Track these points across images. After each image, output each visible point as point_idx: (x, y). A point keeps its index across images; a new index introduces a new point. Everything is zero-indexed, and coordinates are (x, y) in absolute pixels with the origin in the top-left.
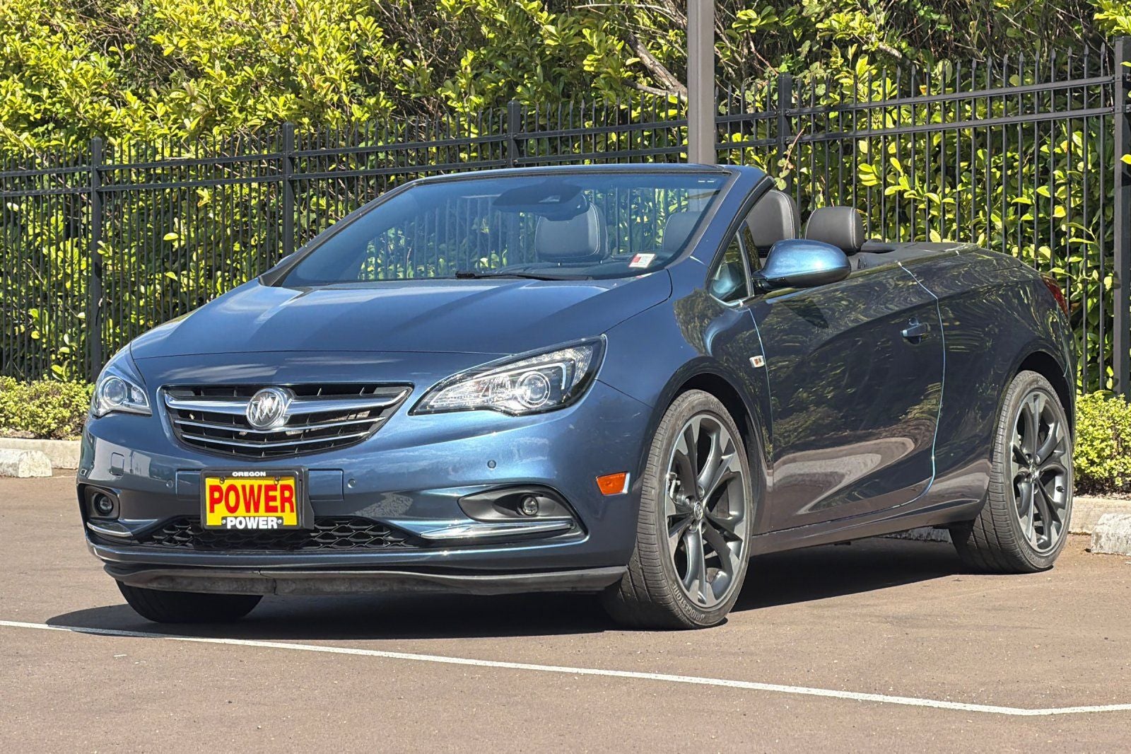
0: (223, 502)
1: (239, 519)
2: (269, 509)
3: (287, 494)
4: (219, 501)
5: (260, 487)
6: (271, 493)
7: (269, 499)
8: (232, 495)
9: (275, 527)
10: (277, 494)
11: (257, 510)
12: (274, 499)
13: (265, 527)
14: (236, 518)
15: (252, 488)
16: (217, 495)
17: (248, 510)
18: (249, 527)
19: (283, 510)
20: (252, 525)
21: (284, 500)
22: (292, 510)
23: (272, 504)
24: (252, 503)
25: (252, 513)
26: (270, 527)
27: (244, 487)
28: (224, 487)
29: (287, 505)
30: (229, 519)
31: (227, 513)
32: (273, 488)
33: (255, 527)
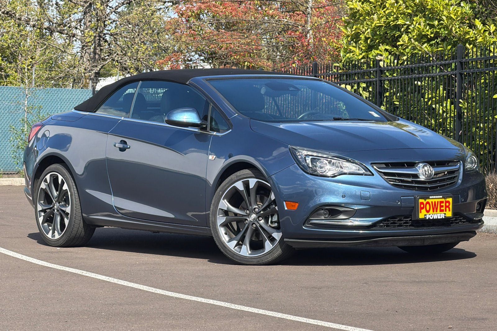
0: (425, 209)
1: (431, 215)
2: (441, 211)
3: (447, 204)
4: (422, 208)
5: (438, 202)
6: (442, 204)
7: (441, 206)
8: (428, 206)
9: (444, 217)
10: (444, 204)
11: (437, 211)
12: (442, 206)
13: (440, 218)
14: (430, 215)
15: (435, 202)
16: (422, 206)
17: (433, 211)
18: (435, 218)
19: (446, 211)
20: (435, 217)
21: (446, 207)
22: (449, 211)
23: (442, 208)
24: (435, 208)
25: (435, 212)
26: (442, 218)
27: (432, 202)
28: (425, 203)
29: (447, 209)
30: (427, 215)
31: (426, 213)
32: (442, 202)
33: (436, 218)
